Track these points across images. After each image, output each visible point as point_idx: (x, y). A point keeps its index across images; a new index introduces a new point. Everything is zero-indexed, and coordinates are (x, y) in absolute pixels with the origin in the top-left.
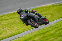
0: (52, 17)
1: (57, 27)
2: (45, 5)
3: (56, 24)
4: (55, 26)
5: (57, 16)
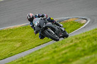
0: (23, 46)
1: (30, 60)
2: (12, 27)
3: (28, 56)
4: (27, 59)
5: (31, 43)
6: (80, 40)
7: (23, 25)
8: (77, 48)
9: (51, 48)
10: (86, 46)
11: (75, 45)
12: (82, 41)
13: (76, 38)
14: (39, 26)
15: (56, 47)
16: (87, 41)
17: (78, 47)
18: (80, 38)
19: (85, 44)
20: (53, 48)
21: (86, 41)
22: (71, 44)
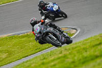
6: (70, 51)
13: (66, 49)
15: (44, 59)
19: (75, 56)
20: (41, 60)
21: (76, 52)
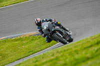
6: (62, 54)
7: (3, 38)
8: (58, 62)
9: (31, 62)
10: (67, 60)
11: (57, 59)
12: (63, 54)
13: (58, 52)
14: (48, 30)
15: (37, 61)
16: (69, 55)
17: (59, 60)
18: (61, 52)
19: (67, 58)
20: (33, 62)
21: (67, 55)
22: (52, 58)
